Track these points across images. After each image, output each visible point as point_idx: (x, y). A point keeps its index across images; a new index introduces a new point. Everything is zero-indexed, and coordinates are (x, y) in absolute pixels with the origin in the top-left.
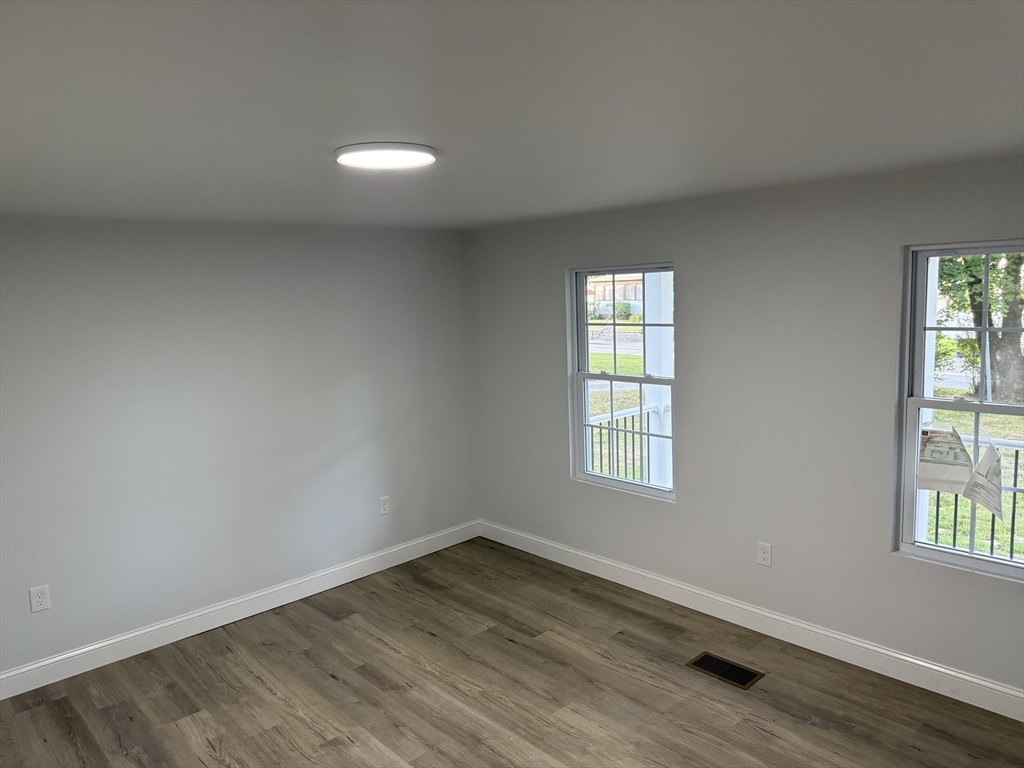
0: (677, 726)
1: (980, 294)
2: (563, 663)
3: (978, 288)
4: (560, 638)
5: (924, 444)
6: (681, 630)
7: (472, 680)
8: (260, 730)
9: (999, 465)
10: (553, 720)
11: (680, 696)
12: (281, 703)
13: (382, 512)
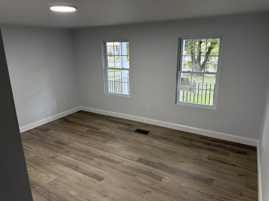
0: (133, 143)
1: (193, 50)
2: (106, 135)
3: (192, 49)
4: (104, 129)
5: (182, 81)
6: (132, 125)
7: (85, 140)
8: (31, 157)
9: (195, 84)
10: (105, 146)
11: (133, 138)
12: (35, 151)
13: (54, 105)
